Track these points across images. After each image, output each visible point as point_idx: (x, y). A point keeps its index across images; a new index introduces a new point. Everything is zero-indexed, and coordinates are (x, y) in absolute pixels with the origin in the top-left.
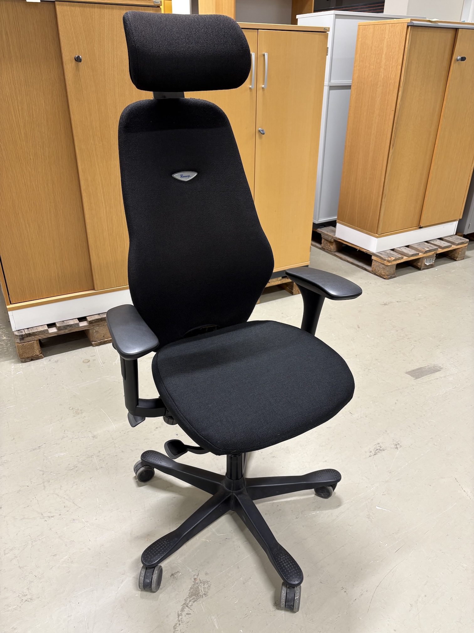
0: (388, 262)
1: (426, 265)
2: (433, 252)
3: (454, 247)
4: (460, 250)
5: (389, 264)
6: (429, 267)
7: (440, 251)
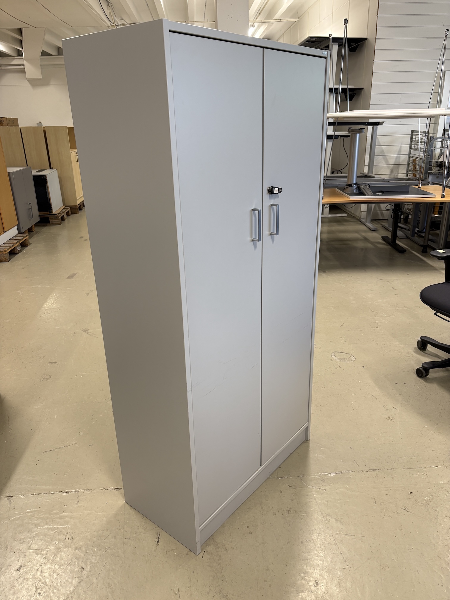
0: (5, 252)
1: (18, 250)
2: (19, 243)
3: (25, 239)
4: (27, 240)
5: (6, 253)
6: (20, 251)
7: (21, 242)
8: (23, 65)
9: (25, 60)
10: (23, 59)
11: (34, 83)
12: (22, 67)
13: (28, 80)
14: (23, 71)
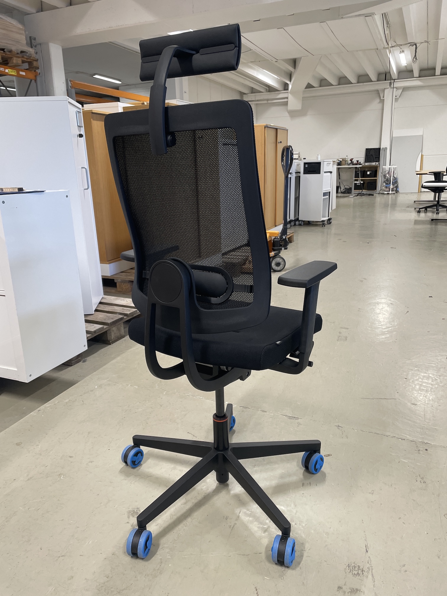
8: (287, 98)
9: (290, 93)
10: (288, 92)
11: (294, 114)
12: (286, 100)
13: (288, 112)
14: (286, 104)
